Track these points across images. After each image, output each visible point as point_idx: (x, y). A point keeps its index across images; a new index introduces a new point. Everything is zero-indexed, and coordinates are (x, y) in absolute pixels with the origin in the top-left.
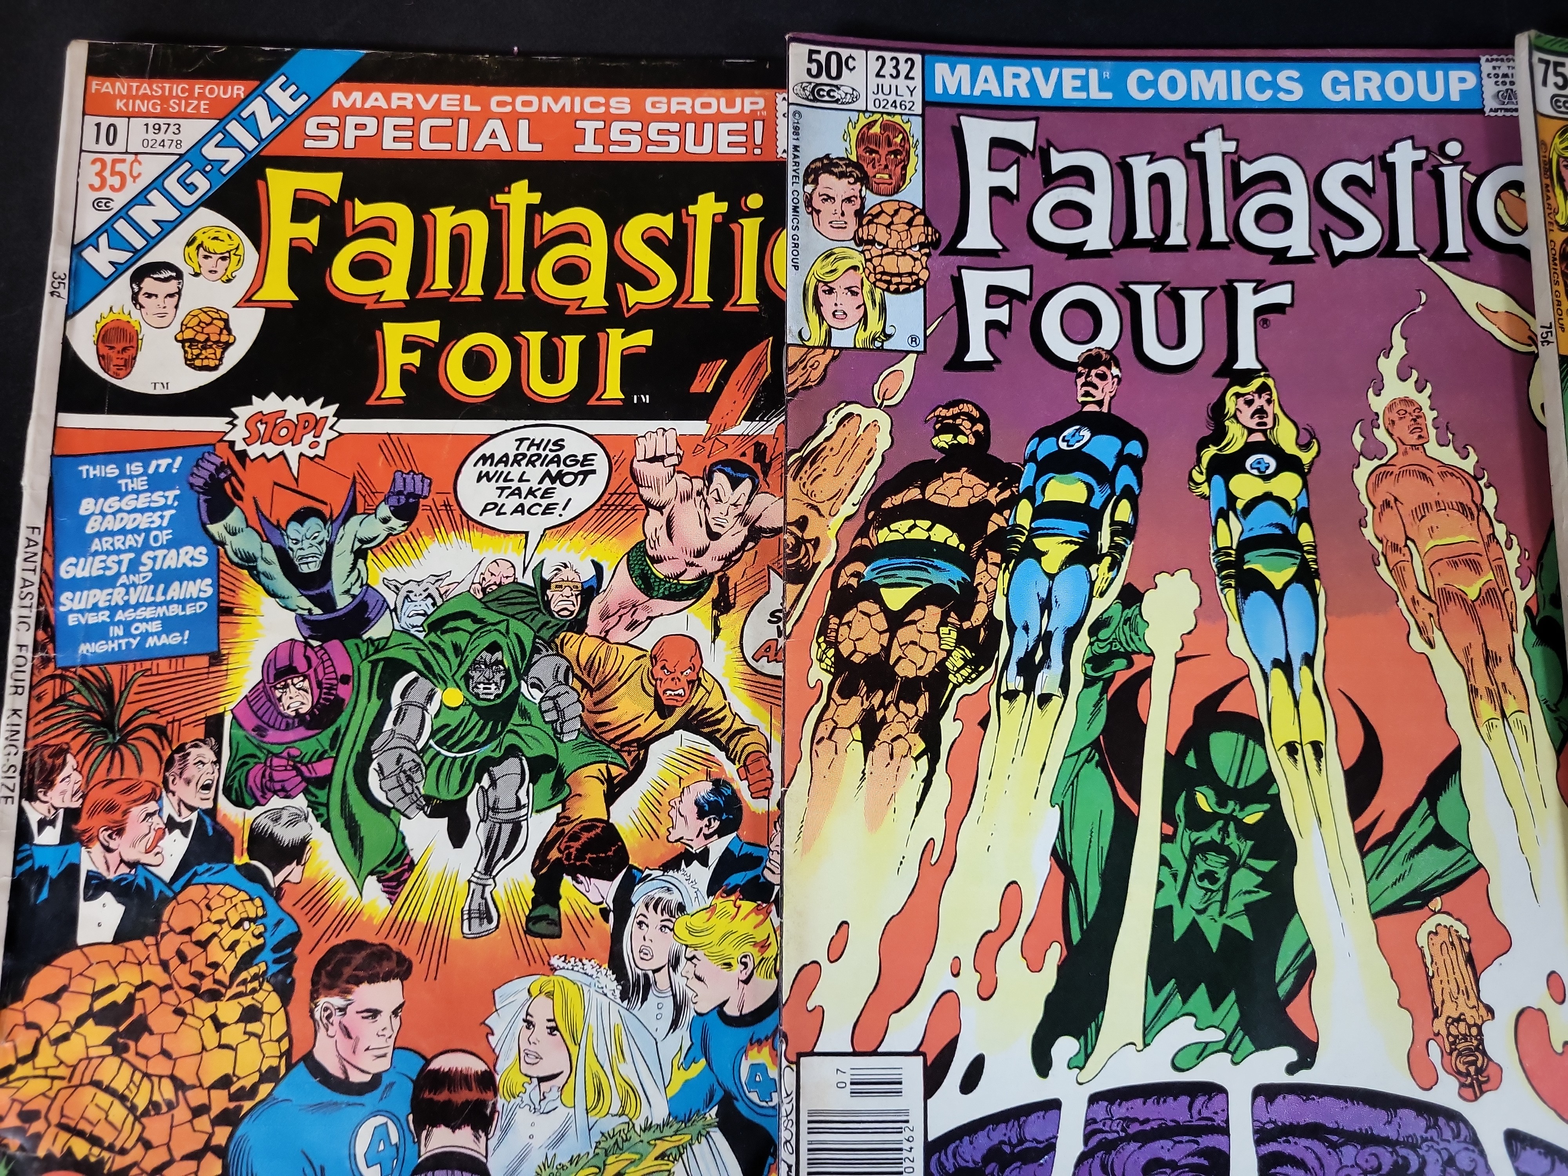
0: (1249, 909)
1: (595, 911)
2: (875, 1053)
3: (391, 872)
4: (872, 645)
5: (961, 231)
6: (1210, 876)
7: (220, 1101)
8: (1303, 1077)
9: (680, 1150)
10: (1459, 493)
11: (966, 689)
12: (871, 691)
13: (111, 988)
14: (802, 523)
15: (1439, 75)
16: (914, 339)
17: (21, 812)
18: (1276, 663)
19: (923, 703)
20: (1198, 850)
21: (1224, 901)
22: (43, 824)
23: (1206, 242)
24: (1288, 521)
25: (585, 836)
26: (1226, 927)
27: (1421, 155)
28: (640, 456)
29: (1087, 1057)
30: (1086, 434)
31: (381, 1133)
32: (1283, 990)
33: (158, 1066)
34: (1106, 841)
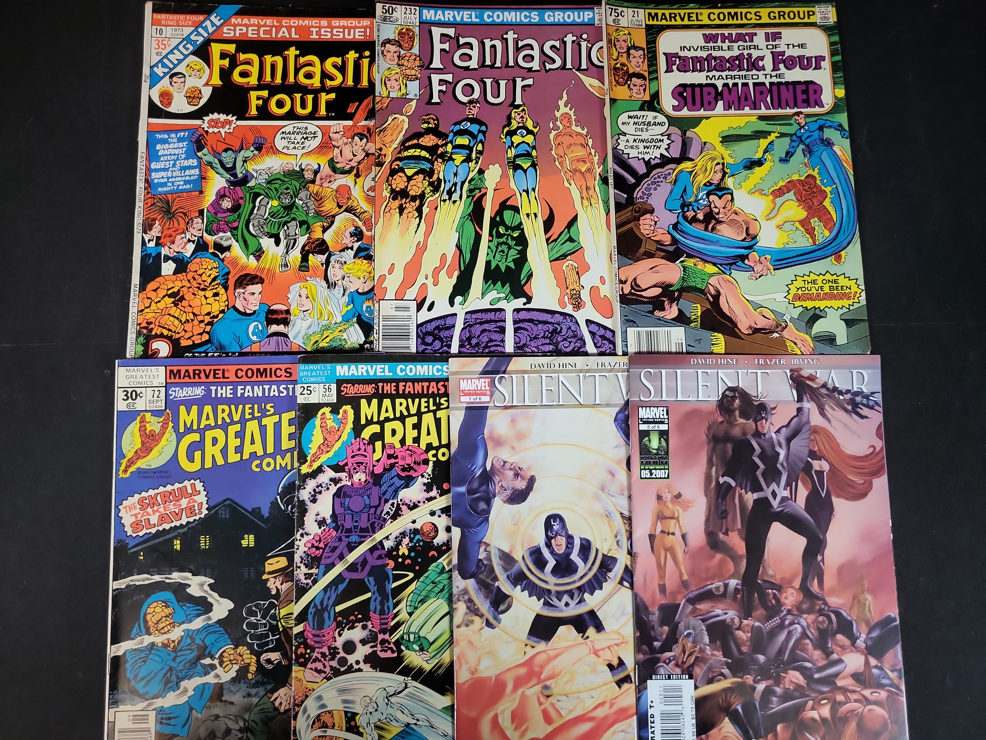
0: (514, 261)
1: (320, 264)
2: (402, 300)
3: (258, 254)
4: (402, 186)
5: (431, 62)
6: (503, 251)
7: (207, 319)
8: (527, 306)
9: (345, 330)
10: (581, 140)
11: (431, 199)
12: (402, 198)
13: (173, 287)
14: (381, 149)
15: (581, 13)
16: (416, 95)
17: (143, 237)
18: (524, 191)
19: (418, 203)
20: (499, 244)
21: (507, 258)
22: (149, 241)
23: (507, 66)
24: (529, 149)
25: (316, 243)
26: (507, 266)
27: (575, 38)
28: (332, 131)
29: (465, 302)
30: (469, 124)
31: (256, 327)
32: (522, 283)
33: (188, 309)
34: (472, 242)
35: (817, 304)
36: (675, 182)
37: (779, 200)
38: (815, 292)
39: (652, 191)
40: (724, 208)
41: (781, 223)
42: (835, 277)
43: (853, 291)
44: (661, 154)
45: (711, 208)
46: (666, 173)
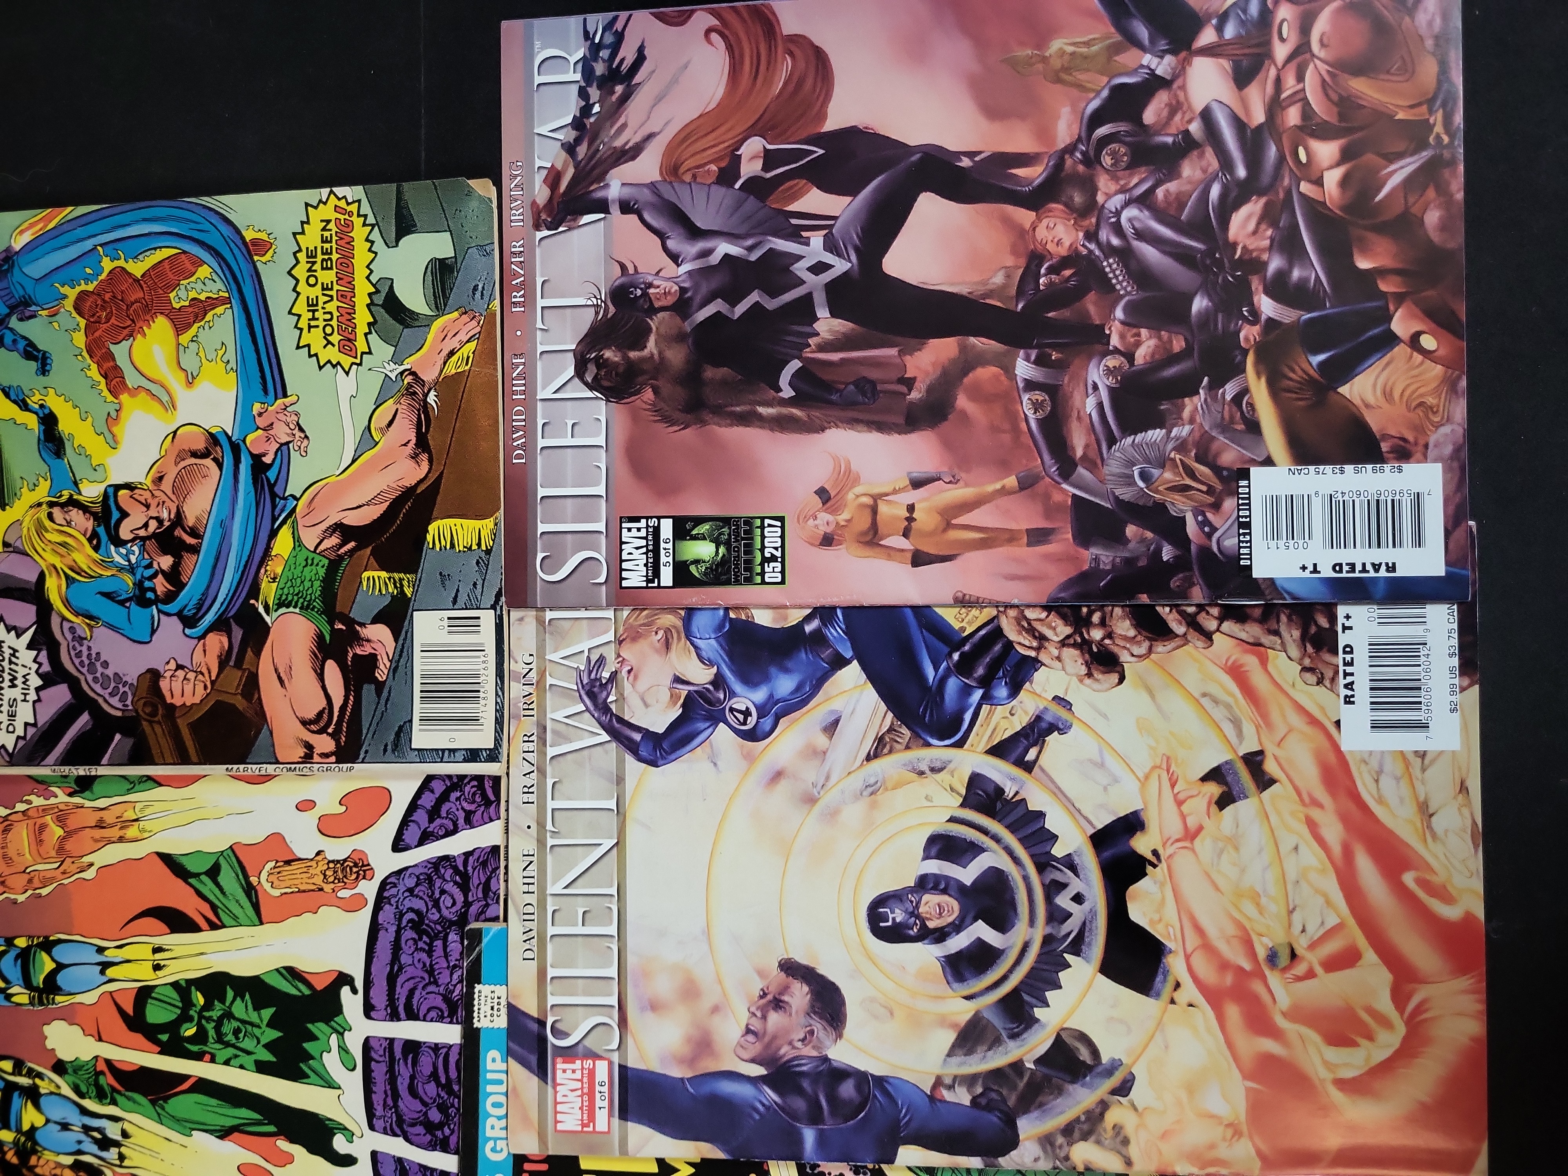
0: (257, 1008)
6: (236, 1032)
8: (359, 984)
18: (102, 972)
20: (220, 1039)
21: (252, 1024)
24: (13, 954)
26: (269, 1025)
29: (346, 1129)
32: (307, 992)
34: (214, 1102)
35: (361, 300)
36: (91, 618)
37: (132, 379)
38: (335, 303)
39: (110, 672)
40: (148, 506)
41: (182, 375)
42: (302, 256)
43: (333, 216)
44: (30, 647)
45: (148, 538)
46: (69, 636)
